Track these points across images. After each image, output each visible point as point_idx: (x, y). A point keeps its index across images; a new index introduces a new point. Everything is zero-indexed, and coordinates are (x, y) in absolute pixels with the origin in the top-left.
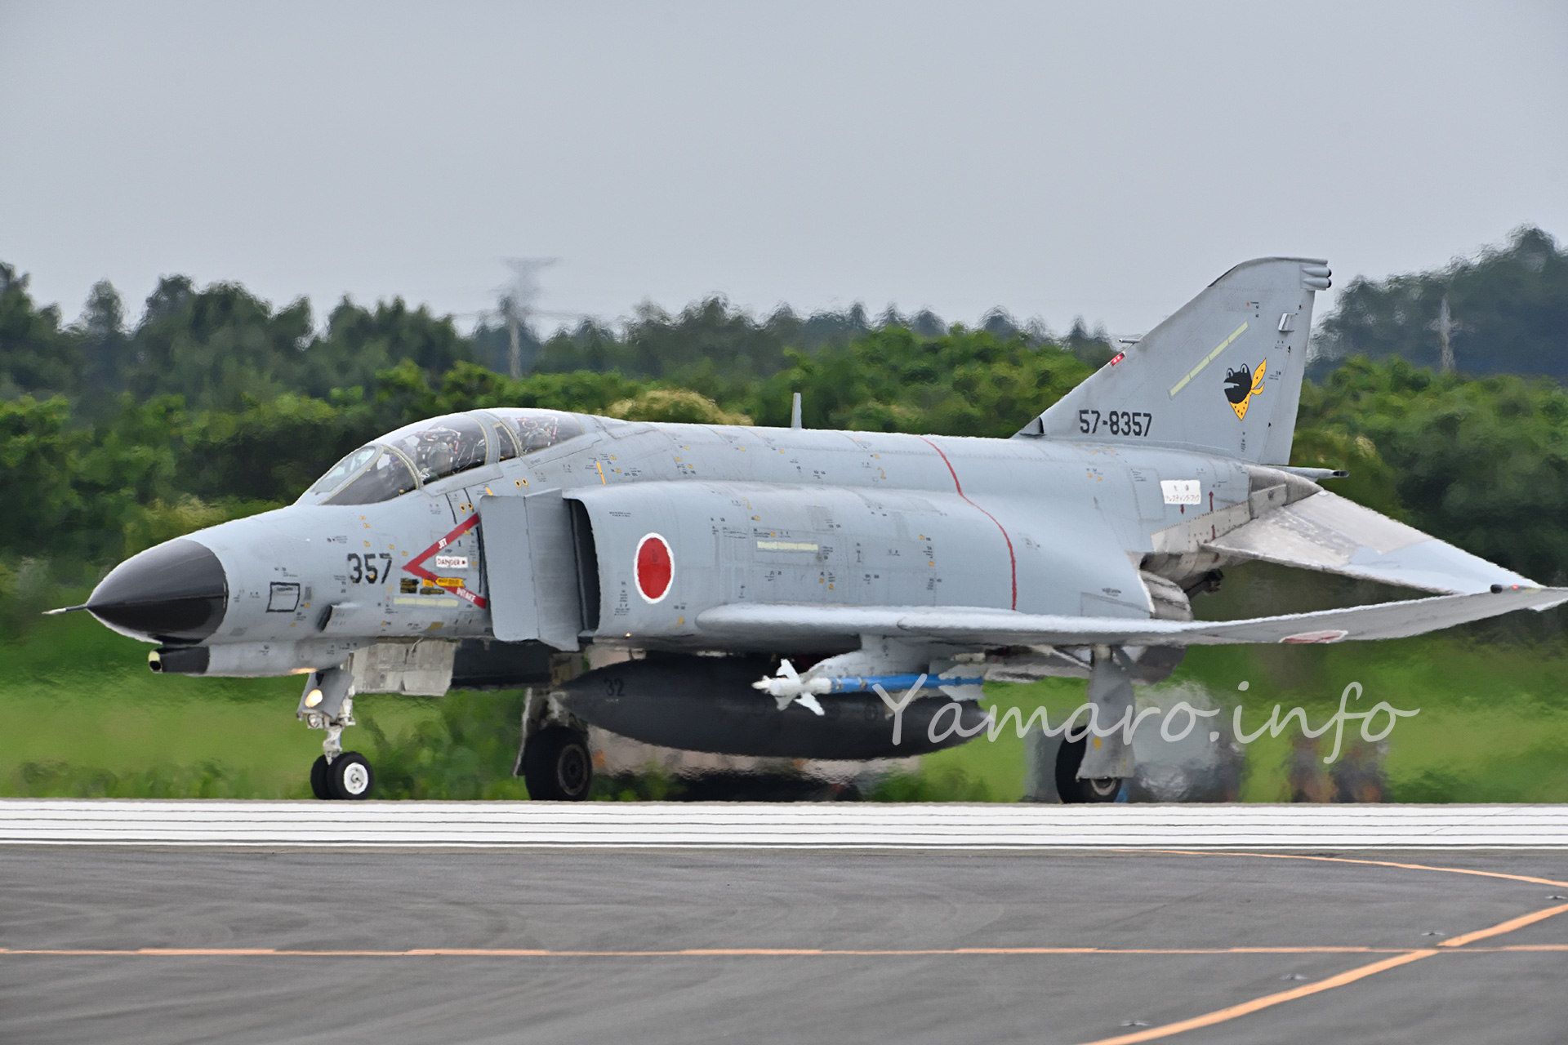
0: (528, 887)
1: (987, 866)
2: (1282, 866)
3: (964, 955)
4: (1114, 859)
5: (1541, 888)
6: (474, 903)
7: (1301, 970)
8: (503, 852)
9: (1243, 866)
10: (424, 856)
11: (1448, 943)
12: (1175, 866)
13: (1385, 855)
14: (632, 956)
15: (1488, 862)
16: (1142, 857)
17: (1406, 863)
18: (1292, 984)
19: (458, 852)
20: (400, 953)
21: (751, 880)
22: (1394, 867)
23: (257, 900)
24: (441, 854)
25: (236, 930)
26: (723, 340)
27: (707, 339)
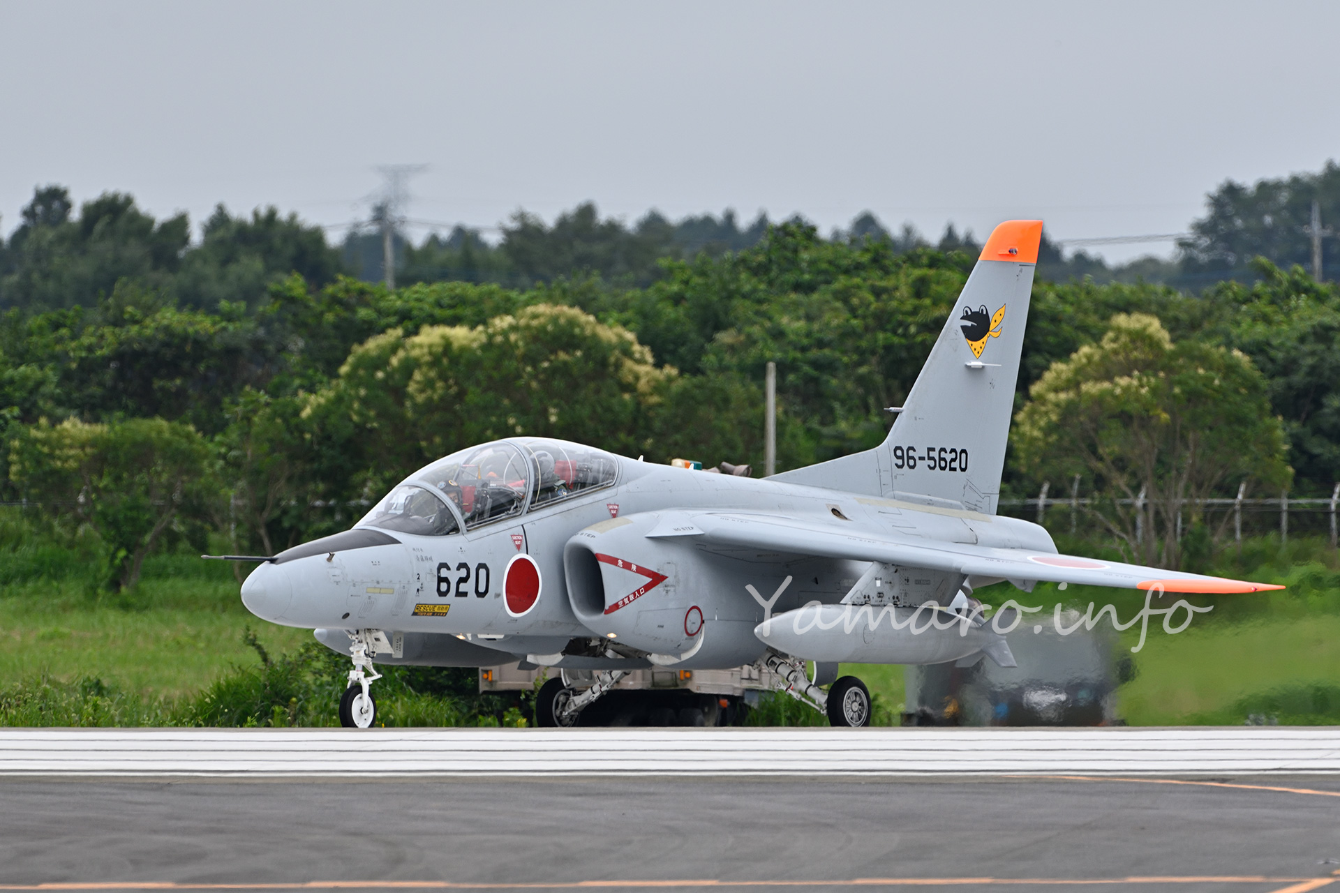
0: (424, 818)
1: (880, 794)
2: (1175, 792)
3: (861, 885)
4: (1007, 785)
6: (371, 833)
9: (1136, 792)
10: (319, 785)
12: (1066, 792)
13: (1277, 780)
16: (1035, 782)
17: (1298, 788)
20: (299, 886)
21: (647, 808)
22: (1286, 792)
23: (155, 832)
25: (135, 863)
26: (599, 249)
27: (580, 247)
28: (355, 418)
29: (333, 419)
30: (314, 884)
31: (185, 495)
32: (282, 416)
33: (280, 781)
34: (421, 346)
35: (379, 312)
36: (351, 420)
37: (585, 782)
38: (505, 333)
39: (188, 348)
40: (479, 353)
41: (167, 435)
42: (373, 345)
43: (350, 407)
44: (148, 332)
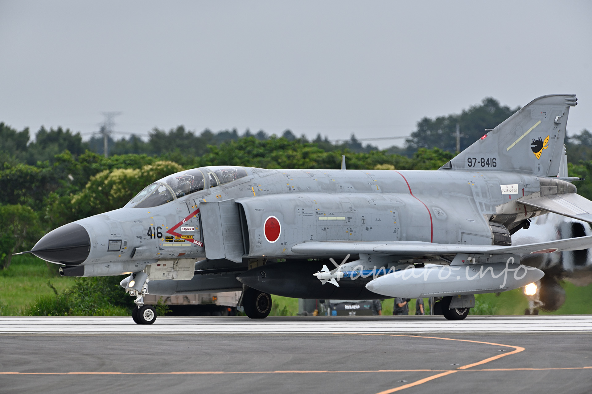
0: (113, 349)
1: (286, 340)
2: (397, 339)
3: (277, 373)
4: (334, 337)
5: (496, 347)
6: (93, 354)
7: (405, 379)
8: (103, 335)
9: (383, 339)
10: (74, 337)
11: (461, 368)
12: (357, 339)
13: (437, 335)
14: (152, 374)
15: (476, 337)
16: (345, 336)
17: (444, 338)
18: (402, 384)
19: (87, 336)
20: (65, 374)
21: (197, 346)
22: (440, 339)
23: (12, 354)
24: (80, 337)
25: (4, 365)
26: (186, 142)
27: (179, 141)
28: (92, 204)
29: (83, 205)
30: (71, 373)
31: (27, 233)
32: (64, 203)
33: (59, 336)
34: (116, 176)
35: (101, 165)
36: (90, 204)
37: (174, 336)
38: (148, 172)
39: (28, 178)
40: (138, 179)
41: (20, 211)
42: (98, 176)
43: (90, 200)
44: (14, 172)
